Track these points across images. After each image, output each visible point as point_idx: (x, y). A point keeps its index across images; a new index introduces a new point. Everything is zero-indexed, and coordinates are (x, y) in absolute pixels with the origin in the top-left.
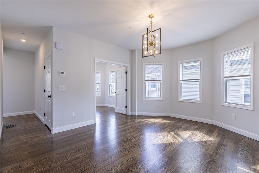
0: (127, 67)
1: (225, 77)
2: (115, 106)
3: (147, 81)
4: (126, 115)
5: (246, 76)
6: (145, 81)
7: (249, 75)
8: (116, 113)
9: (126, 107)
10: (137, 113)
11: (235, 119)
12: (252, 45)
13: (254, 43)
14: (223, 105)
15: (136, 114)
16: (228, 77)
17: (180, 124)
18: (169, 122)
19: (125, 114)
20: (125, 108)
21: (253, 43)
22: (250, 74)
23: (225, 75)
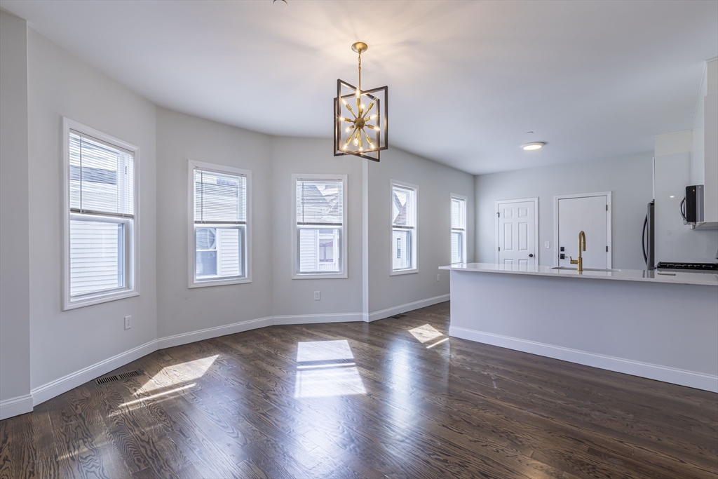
1: (299, 223)
5: (336, 224)
6: (71, 214)
7: (341, 224)
11: (319, 299)
14: (295, 278)
16: (304, 224)
23: (299, 219)
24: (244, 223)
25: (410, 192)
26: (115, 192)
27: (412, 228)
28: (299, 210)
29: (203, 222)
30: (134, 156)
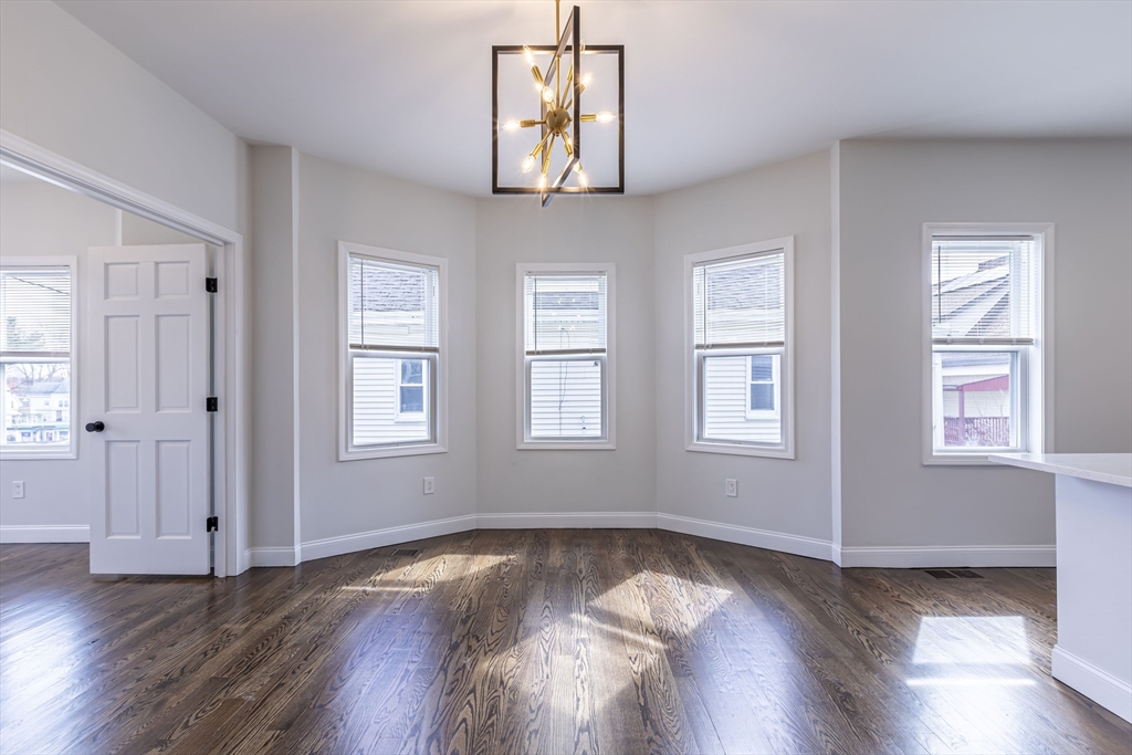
0: (220, 252)
1: (699, 347)
2: (87, 527)
3: (359, 347)
4: (211, 577)
6: (350, 350)
7: (780, 344)
8: (106, 581)
9: (212, 523)
10: (297, 548)
11: (734, 495)
12: (789, 244)
13: (795, 237)
14: (691, 448)
15: (293, 554)
16: (708, 347)
17: (556, 557)
18: (504, 558)
19: (205, 571)
20: (205, 535)
21: (791, 239)
22: (782, 339)
23: (698, 339)
24: (603, 351)
25: (1024, 244)
26: (422, 321)
27: (1028, 342)
28: (697, 322)
29: (538, 353)
30: (438, 270)
